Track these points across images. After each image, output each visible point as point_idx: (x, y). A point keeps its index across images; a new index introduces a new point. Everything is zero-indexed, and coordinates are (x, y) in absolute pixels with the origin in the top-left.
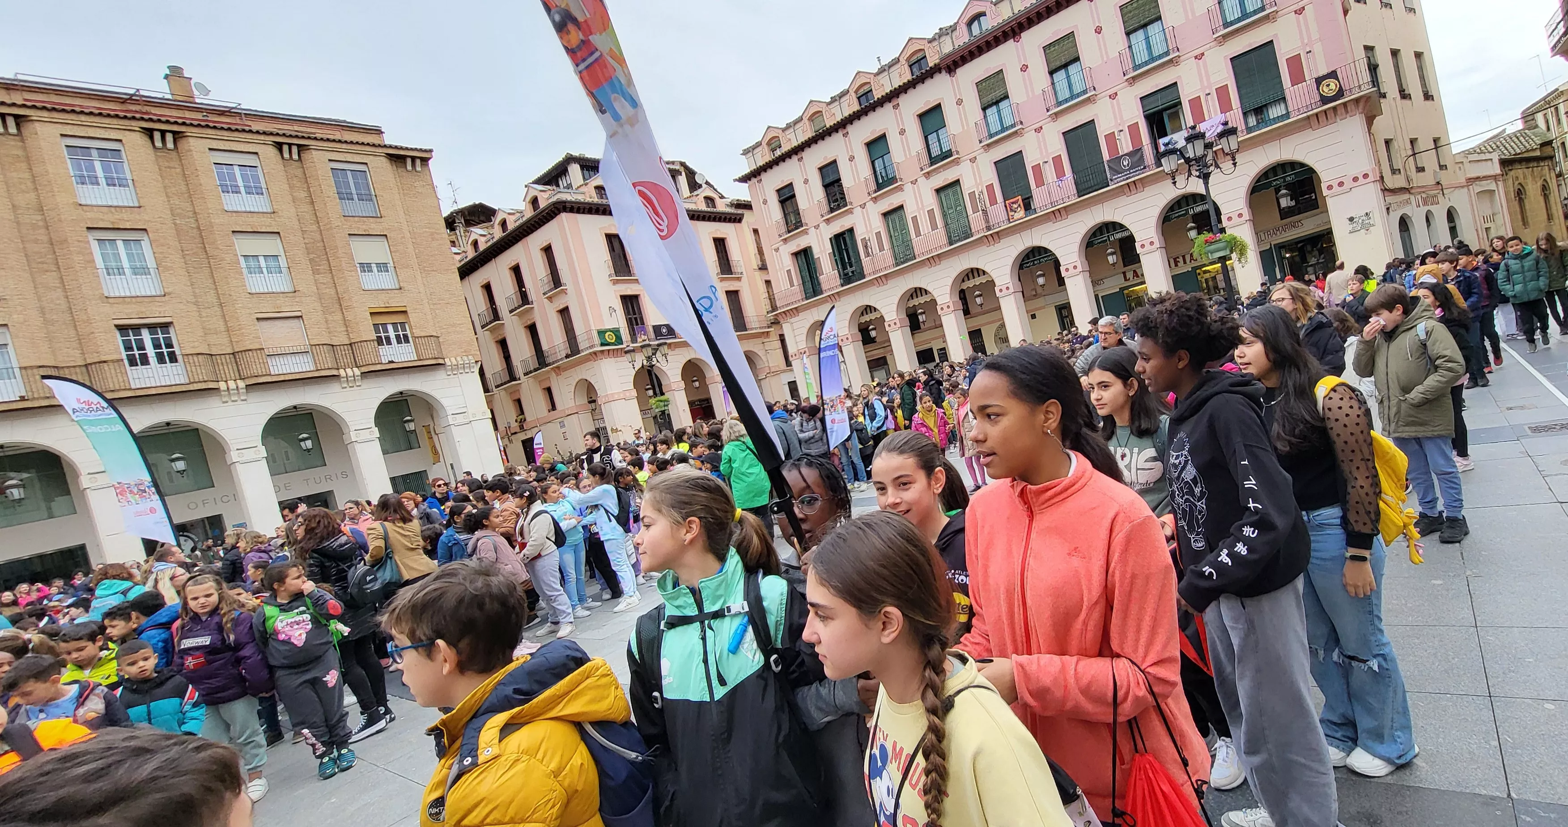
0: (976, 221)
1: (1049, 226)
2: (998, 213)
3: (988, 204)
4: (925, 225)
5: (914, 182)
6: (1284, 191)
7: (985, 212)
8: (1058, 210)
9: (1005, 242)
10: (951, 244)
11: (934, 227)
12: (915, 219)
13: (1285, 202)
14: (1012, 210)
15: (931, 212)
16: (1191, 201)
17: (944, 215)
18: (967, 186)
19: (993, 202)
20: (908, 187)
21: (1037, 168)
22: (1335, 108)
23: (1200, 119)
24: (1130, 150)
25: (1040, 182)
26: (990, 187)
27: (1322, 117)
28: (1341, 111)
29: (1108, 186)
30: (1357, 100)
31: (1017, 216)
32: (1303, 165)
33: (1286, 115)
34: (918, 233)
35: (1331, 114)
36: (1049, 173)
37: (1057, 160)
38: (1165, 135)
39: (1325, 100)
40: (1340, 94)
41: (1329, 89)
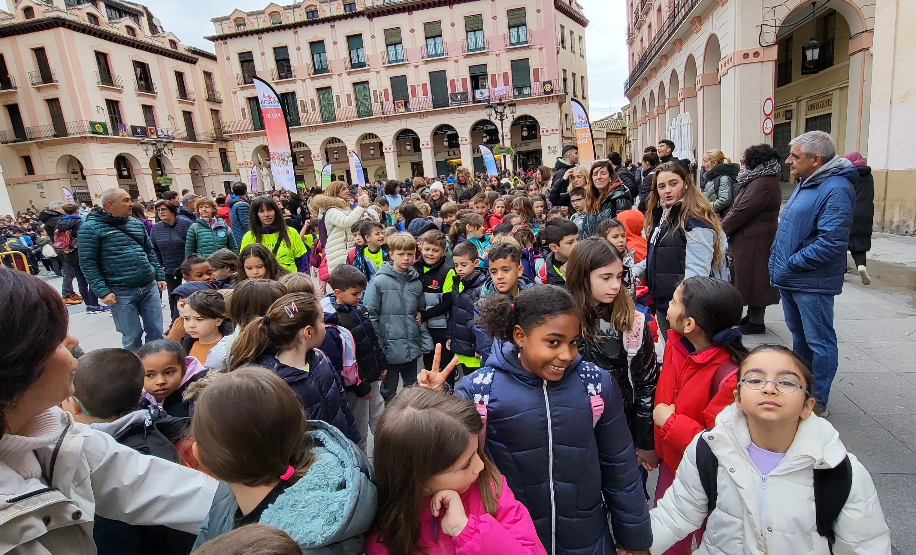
0: (376, 108)
1: (416, 120)
2: (389, 105)
3: (384, 100)
4: (344, 103)
5: (340, 75)
6: (525, 129)
7: (382, 103)
8: (423, 112)
9: (391, 123)
10: (359, 117)
11: (350, 104)
12: (338, 97)
13: (525, 134)
14: (398, 107)
15: (348, 96)
16: (486, 123)
17: (357, 100)
18: (373, 86)
19: (387, 99)
20: (335, 77)
21: (413, 87)
22: (549, 97)
23: (494, 85)
24: (462, 91)
25: (414, 95)
26: (386, 91)
27: (544, 100)
28: (551, 99)
29: (449, 106)
30: (557, 96)
31: (400, 110)
32: (534, 118)
33: (530, 95)
34: (339, 106)
35: (547, 99)
36: (420, 91)
37: (424, 86)
38: (478, 88)
39: (546, 93)
40: (552, 92)
41: (548, 88)
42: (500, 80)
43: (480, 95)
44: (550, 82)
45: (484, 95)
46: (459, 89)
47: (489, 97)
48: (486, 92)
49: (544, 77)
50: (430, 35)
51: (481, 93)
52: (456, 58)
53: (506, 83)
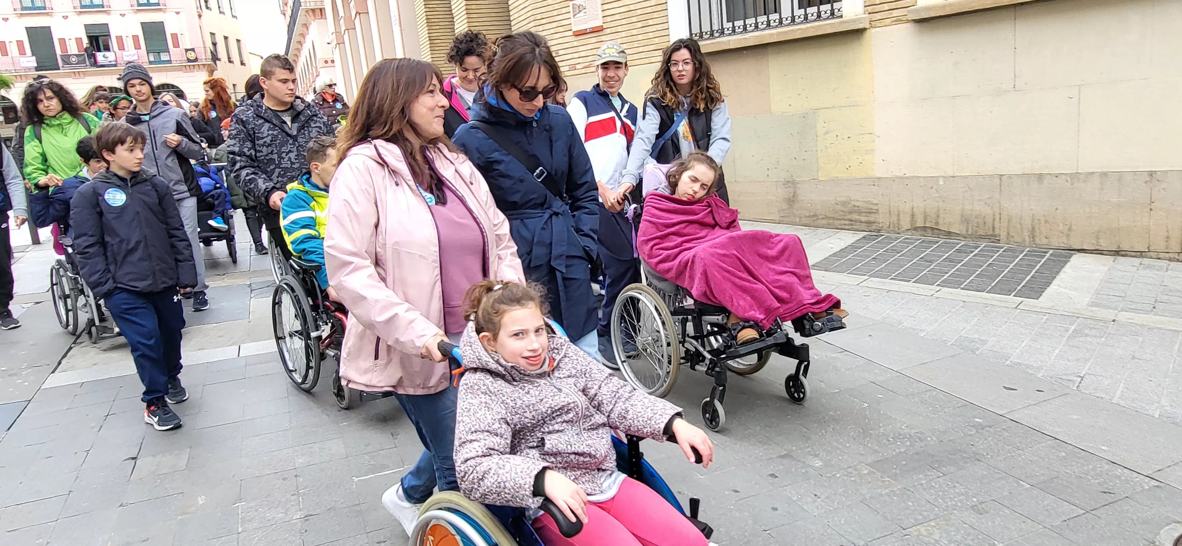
22: (194, 66)
23: (122, 47)
24: (77, 53)
27: (188, 68)
28: (197, 67)
29: (59, 69)
30: (204, 65)
32: (178, 88)
33: (170, 61)
35: (192, 67)
37: (20, 42)
38: (99, 50)
39: (189, 60)
40: (196, 60)
41: (192, 55)
42: (129, 43)
43: (104, 59)
44: (193, 50)
45: (110, 60)
47: (116, 61)
48: (111, 56)
49: (186, 43)
51: (104, 56)
52: (64, 14)
53: (137, 47)
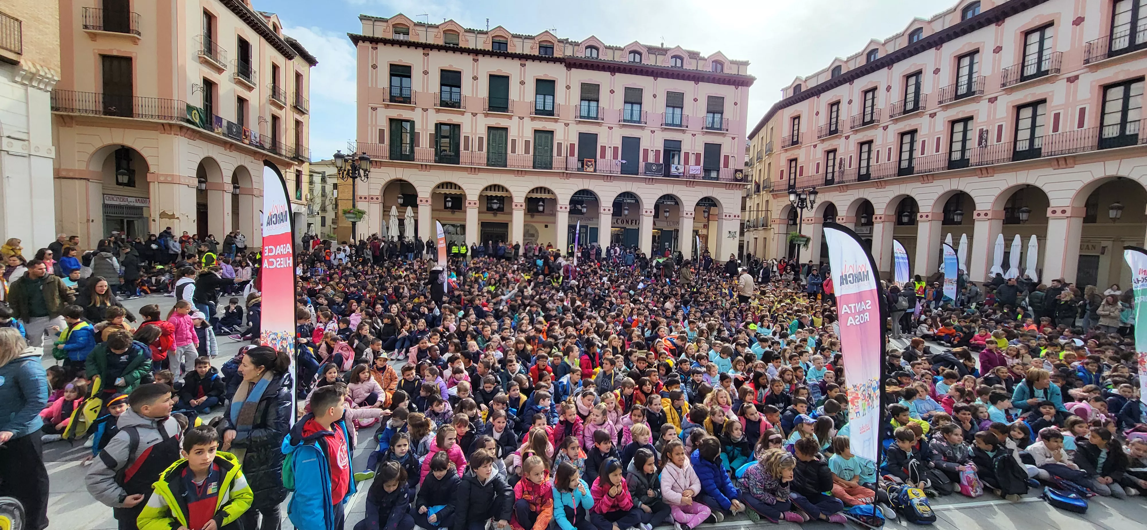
0: (558, 161)
1: (601, 182)
2: (574, 161)
3: (568, 154)
4: (520, 148)
5: (521, 118)
7: (565, 158)
8: (608, 176)
9: (572, 180)
10: (534, 168)
11: (527, 151)
12: (514, 141)
15: (527, 143)
16: (671, 197)
17: (536, 148)
18: (558, 137)
19: (572, 154)
20: (515, 119)
21: (603, 148)
24: (655, 162)
25: (603, 156)
26: (572, 146)
29: (638, 175)
31: (588, 169)
32: (718, 202)
34: (513, 151)
36: (609, 153)
37: (616, 149)
40: (742, 180)
41: (741, 176)
42: (693, 159)
44: (741, 171)
45: (679, 171)
46: (651, 159)
47: (684, 173)
50: (630, 100)
52: (653, 129)
53: (697, 163)
